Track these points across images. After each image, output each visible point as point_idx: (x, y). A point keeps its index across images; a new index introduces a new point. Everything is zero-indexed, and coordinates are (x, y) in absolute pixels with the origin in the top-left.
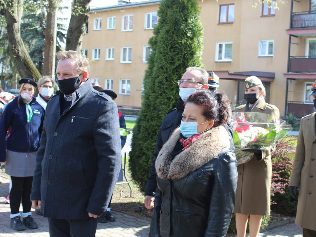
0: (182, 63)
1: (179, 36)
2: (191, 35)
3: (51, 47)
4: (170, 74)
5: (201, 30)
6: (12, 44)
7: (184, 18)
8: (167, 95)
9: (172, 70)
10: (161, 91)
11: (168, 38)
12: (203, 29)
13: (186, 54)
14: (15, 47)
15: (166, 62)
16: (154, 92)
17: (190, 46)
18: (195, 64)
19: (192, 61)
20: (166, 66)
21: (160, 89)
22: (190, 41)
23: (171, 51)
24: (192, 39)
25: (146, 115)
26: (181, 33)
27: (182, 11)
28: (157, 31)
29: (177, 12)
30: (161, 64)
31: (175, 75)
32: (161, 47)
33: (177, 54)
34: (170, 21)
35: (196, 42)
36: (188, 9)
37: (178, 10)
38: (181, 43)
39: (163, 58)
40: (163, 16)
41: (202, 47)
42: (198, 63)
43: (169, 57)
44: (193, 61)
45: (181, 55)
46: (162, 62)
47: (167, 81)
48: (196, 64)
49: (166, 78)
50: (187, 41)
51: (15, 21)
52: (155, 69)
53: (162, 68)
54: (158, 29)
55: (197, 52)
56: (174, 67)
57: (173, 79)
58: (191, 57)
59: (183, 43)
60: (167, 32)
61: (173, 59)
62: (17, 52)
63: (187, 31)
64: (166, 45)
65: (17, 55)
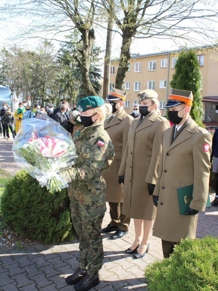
1: (188, 80)
2: (195, 80)
3: (107, 85)
5: (200, 77)
6: (85, 84)
7: (191, 70)
11: (182, 82)
12: (202, 76)
14: (87, 85)
17: (194, 86)
18: (197, 96)
24: (195, 82)
26: (190, 78)
27: (190, 66)
28: (175, 77)
29: (187, 67)
34: (183, 72)
36: (193, 65)
38: (190, 84)
40: (178, 69)
41: (201, 86)
42: (199, 95)
48: (198, 96)
50: (193, 83)
51: (86, 71)
55: (198, 89)
59: (191, 84)
60: (182, 78)
62: (88, 88)
63: (193, 77)
64: (181, 85)
65: (88, 90)
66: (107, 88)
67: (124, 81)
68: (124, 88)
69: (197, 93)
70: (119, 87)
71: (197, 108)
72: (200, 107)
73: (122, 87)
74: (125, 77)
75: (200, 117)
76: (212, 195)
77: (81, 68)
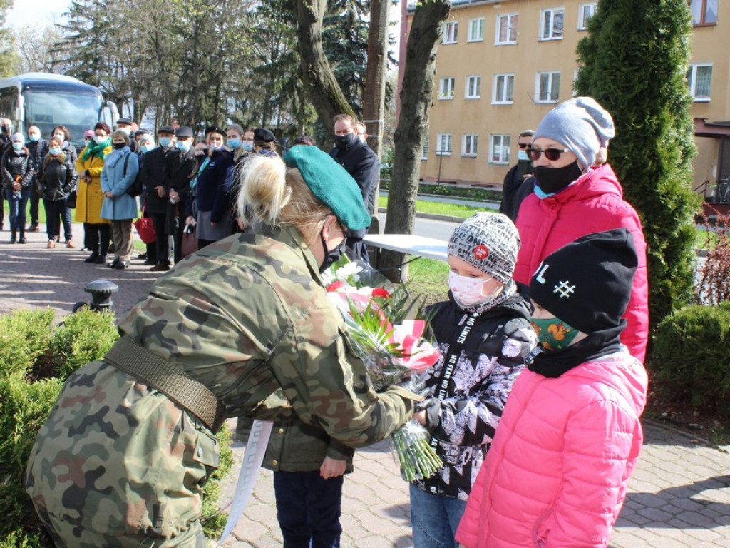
0: (648, 88)
1: (642, 34)
2: (668, 31)
4: (622, 110)
5: (687, 21)
6: (308, 64)
8: (615, 151)
9: (626, 103)
11: (619, 38)
12: (692, 19)
13: (656, 69)
14: (312, 68)
15: (615, 87)
17: (665, 54)
18: (674, 91)
19: (666, 84)
20: (615, 94)
22: (665, 44)
23: (624, 65)
24: (668, 38)
26: (646, 27)
28: (595, 26)
30: (604, 89)
31: (633, 113)
32: (604, 57)
33: (637, 71)
34: (624, 5)
35: (677, 44)
38: (647, 48)
39: (609, 79)
41: (689, 55)
42: (680, 88)
43: (621, 76)
44: (670, 85)
45: (646, 71)
46: (606, 87)
48: (677, 90)
50: (658, 43)
51: (313, 20)
54: (596, 21)
55: (679, 67)
56: (631, 96)
57: (628, 121)
58: (666, 76)
59: (650, 47)
60: (618, 25)
61: (628, 81)
62: (316, 76)
63: (659, 23)
64: (615, 52)
65: (317, 81)
66: (378, 78)
67: (434, 51)
68: (433, 77)
69: (674, 79)
70: (415, 72)
71: (674, 133)
72: (682, 130)
73: (427, 74)
74: (439, 40)
75: (686, 165)
76: (720, 450)
77: (297, 10)
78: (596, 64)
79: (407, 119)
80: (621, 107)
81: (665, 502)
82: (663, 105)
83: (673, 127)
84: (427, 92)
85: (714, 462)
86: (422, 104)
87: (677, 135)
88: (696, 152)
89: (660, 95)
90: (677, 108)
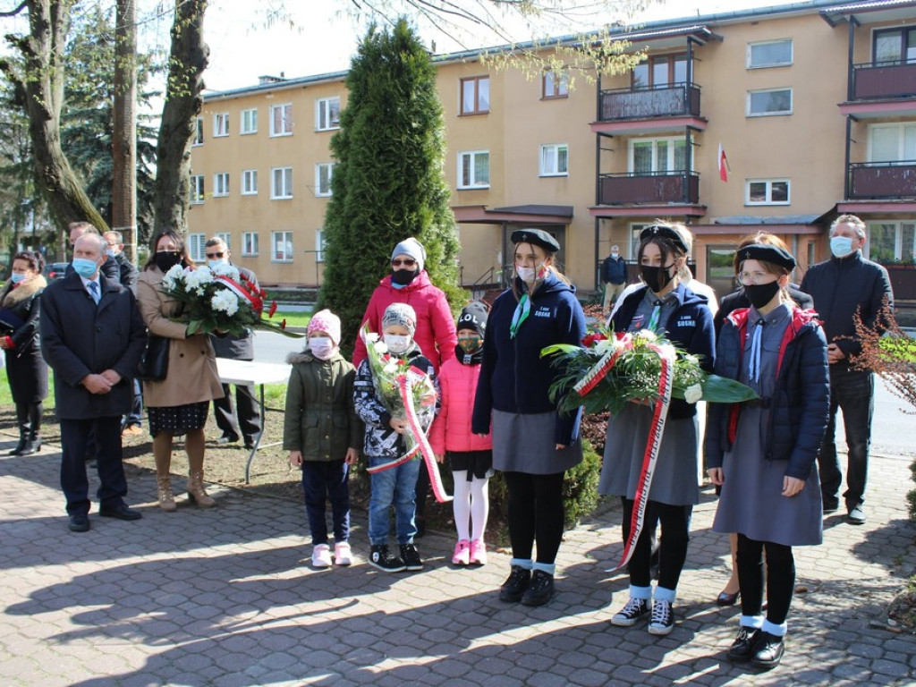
0: (404, 184)
1: (394, 128)
2: (420, 125)
3: (127, 166)
4: (380, 208)
5: (439, 114)
6: (45, 166)
7: (402, 91)
8: (376, 252)
9: (384, 200)
10: (362, 245)
11: (371, 133)
12: (445, 112)
13: (412, 164)
14: (50, 171)
15: (371, 184)
16: (348, 247)
17: (418, 148)
18: (432, 185)
19: (423, 179)
20: (372, 191)
21: (360, 241)
22: (418, 138)
23: (380, 162)
24: (421, 132)
25: (334, 297)
26: (398, 120)
27: (399, 76)
28: (348, 120)
29: (386, 77)
30: (359, 187)
31: (391, 211)
32: (358, 153)
33: (392, 166)
34: (375, 98)
35: (430, 138)
36: (409, 72)
37: (389, 74)
38: (400, 142)
39: (364, 175)
40: (357, 87)
41: (444, 149)
42: (438, 182)
43: (376, 173)
44: (427, 179)
45: (402, 167)
46: (362, 184)
47: (375, 223)
48: (434, 185)
49: (373, 217)
50: (412, 138)
51: (47, 116)
52: (348, 198)
53: (364, 197)
54: (348, 115)
55: (434, 161)
56: (389, 192)
57: (387, 218)
58: (422, 171)
59: (403, 142)
60: (370, 120)
61: (384, 177)
62: (55, 180)
63: (411, 116)
64: (368, 148)
65: (57, 186)
66: (126, 180)
67: (188, 148)
68: (188, 177)
69: (431, 174)
70: (169, 172)
71: (434, 229)
72: (443, 226)
73: (182, 174)
74: (193, 137)
75: (450, 261)
77: (27, 106)
78: (350, 162)
79: (162, 224)
80: (379, 204)
81: (449, 620)
82: (421, 202)
83: (433, 223)
84: (183, 194)
85: (499, 567)
86: (179, 208)
87: (438, 230)
88: (458, 247)
89: (417, 191)
90: (436, 202)
